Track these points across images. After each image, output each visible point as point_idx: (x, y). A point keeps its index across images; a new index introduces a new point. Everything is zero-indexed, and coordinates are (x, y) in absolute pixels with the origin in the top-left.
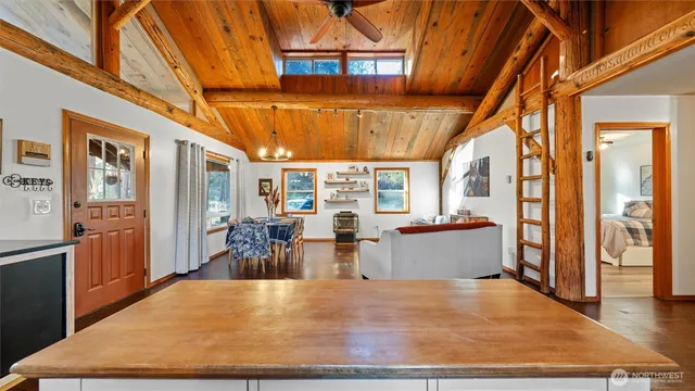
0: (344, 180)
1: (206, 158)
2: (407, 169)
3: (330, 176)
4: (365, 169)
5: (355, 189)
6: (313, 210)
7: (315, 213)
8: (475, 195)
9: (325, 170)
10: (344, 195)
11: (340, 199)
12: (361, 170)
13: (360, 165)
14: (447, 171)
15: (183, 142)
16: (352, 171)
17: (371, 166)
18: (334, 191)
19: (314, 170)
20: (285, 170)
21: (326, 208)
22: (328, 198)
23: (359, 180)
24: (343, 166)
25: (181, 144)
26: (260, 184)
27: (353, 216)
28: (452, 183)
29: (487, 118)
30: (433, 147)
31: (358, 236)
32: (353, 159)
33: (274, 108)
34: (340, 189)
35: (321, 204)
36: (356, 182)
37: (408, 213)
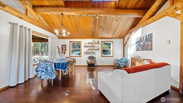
0: (91, 45)
1: (31, 34)
2: (113, 42)
3: (86, 44)
4: (98, 41)
5: (94, 48)
6: (80, 56)
7: (81, 56)
8: (143, 50)
9: (84, 42)
10: (91, 50)
11: (89, 52)
12: (97, 42)
13: (96, 40)
14: (127, 42)
15: (14, 24)
16: (93, 42)
17: (100, 40)
18: (87, 49)
19: (81, 42)
20: (70, 42)
21: (84, 55)
22: (85, 51)
23: (96, 45)
24: (90, 40)
25: (13, 25)
26: (62, 47)
27: (94, 58)
28: (129, 46)
29: (149, 18)
30: (122, 33)
31: (95, 65)
32: (94, 38)
33: (62, 14)
34: (89, 48)
35: (83, 53)
36: (95, 46)
37: (113, 56)
